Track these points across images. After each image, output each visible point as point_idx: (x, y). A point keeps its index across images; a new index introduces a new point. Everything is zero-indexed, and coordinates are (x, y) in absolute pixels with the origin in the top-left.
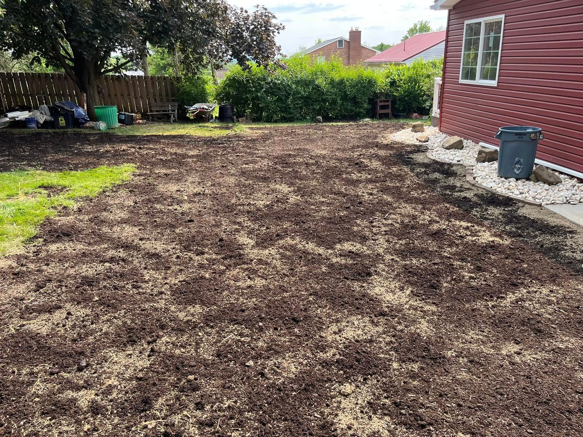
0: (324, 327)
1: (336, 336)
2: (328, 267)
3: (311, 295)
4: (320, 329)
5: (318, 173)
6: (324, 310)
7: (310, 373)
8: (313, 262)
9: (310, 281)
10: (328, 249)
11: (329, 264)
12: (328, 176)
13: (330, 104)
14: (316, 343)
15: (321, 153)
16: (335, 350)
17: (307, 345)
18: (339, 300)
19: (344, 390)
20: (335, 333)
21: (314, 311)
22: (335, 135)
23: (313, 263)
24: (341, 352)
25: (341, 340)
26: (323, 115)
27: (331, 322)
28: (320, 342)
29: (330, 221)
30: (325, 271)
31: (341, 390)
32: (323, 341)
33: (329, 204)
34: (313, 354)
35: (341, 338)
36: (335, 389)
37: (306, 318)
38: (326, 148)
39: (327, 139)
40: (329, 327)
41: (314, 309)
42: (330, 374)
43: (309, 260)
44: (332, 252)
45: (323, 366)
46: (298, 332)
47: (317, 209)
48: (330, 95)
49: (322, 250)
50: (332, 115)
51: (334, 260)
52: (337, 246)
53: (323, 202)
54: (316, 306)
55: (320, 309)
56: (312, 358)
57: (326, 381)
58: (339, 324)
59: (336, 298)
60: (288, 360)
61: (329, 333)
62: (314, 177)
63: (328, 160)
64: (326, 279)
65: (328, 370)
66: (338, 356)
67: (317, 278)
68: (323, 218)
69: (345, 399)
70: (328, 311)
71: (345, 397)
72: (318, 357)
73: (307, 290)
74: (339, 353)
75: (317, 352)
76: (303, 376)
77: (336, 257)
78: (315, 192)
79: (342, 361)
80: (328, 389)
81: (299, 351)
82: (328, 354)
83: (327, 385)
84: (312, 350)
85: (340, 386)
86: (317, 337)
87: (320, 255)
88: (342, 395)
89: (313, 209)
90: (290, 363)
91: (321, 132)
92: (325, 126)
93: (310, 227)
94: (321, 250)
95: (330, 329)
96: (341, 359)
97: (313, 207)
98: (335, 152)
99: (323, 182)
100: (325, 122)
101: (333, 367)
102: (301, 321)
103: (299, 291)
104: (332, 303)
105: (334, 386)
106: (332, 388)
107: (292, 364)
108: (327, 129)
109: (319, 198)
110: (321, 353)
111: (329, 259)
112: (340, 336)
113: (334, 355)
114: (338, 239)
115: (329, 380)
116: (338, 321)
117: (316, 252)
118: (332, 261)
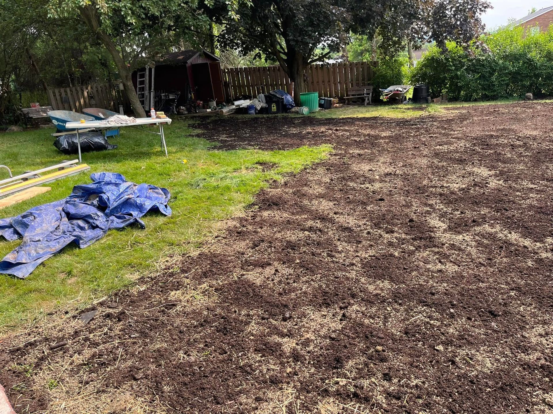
0: (528, 327)
1: (541, 339)
2: (536, 261)
3: (513, 289)
4: (522, 328)
5: (526, 156)
6: (529, 309)
7: (509, 373)
8: (516, 254)
9: (513, 275)
10: (535, 241)
11: (537, 259)
12: (539, 160)
13: (545, 80)
14: (517, 342)
15: (531, 133)
16: (540, 354)
17: (506, 342)
18: (547, 300)
19: (549, 400)
20: (541, 335)
21: (516, 308)
22: (549, 114)
23: (517, 255)
24: (547, 358)
25: (548, 345)
26: (534, 92)
27: (536, 323)
28: (522, 342)
29: (540, 210)
30: (531, 266)
31: (545, 399)
32: (525, 341)
33: (539, 192)
34: (512, 353)
35: (548, 342)
36: (537, 395)
37: (506, 313)
38: (537, 129)
39: (539, 118)
40: (533, 328)
41: (516, 306)
42: (532, 378)
43: (512, 252)
44: (541, 245)
45: (524, 369)
46: (495, 326)
47: (523, 196)
48: (545, 70)
49: (529, 242)
50: (546, 91)
51: (544, 255)
52: (548, 240)
53: (532, 188)
54: (519, 302)
55: (523, 306)
56: (512, 358)
57: (527, 385)
58: (546, 327)
59: (543, 298)
60: (483, 354)
61: (533, 334)
62: (521, 160)
63: (539, 142)
64: (532, 275)
65: (530, 373)
66: (543, 362)
67: (521, 272)
68: (531, 207)
69: (550, 409)
70: (533, 310)
71: (550, 407)
72: (519, 357)
73: (507, 283)
74: (545, 359)
75: (518, 352)
76: (500, 374)
77: (546, 251)
78: (522, 177)
79: (548, 368)
80: (529, 394)
81: (496, 347)
82: (531, 357)
83: (528, 389)
84: (511, 349)
85: (544, 393)
86: (519, 336)
87: (525, 247)
88: (546, 404)
89: (518, 196)
90: (485, 357)
91: (531, 110)
92: (535, 103)
93: (514, 216)
94: (527, 242)
95: (534, 330)
96: (548, 365)
97: (517, 193)
98: (549, 133)
99: (533, 166)
100: (536, 99)
101: (536, 372)
102: (499, 316)
103: (498, 283)
104: (539, 302)
105: (537, 392)
106: (534, 394)
107: (488, 359)
108: (539, 107)
109: (527, 184)
110: (522, 354)
111: (537, 253)
112: (546, 340)
113: (539, 359)
114: (550, 231)
115: (531, 385)
116: (545, 323)
117: (521, 244)
118: (541, 256)
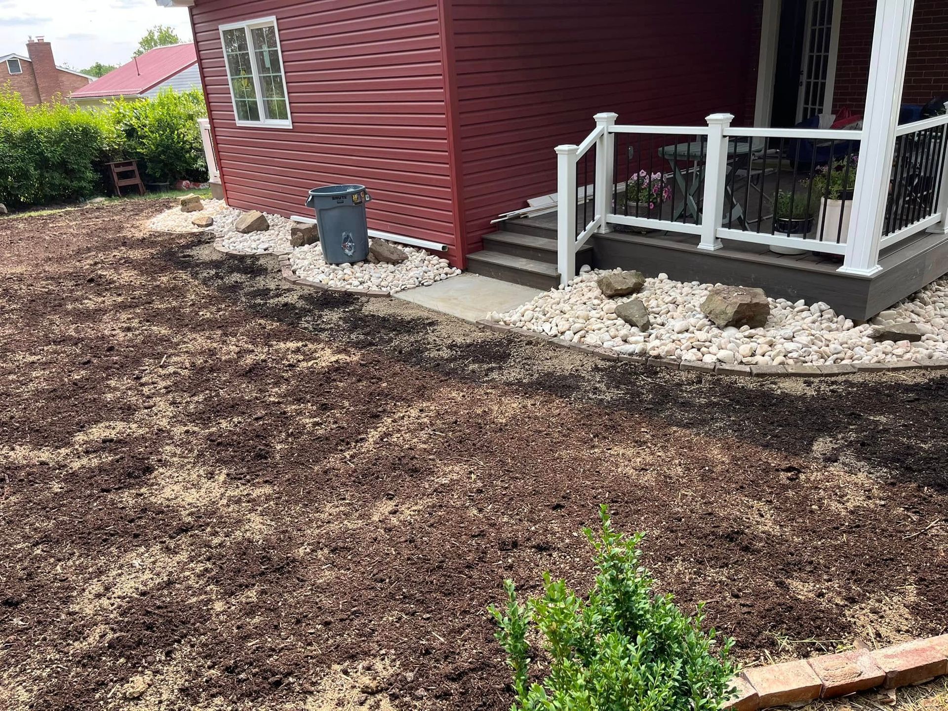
0: (75, 594)
1: (101, 601)
2: (65, 480)
3: (36, 544)
4: (67, 600)
5: (12, 310)
6: (70, 563)
7: (60, 688)
8: (31, 481)
9: (31, 519)
10: (57, 448)
11: (67, 475)
12: (35, 313)
13: (17, 179)
14: (62, 628)
15: (13, 271)
16: (103, 627)
17: (45, 639)
18: (96, 534)
19: (132, 690)
20: (99, 596)
21: (49, 572)
22: (37, 234)
23: (31, 483)
24: (115, 626)
25: (112, 605)
26: (6, 200)
27: (86, 581)
28: (71, 623)
29: (54, 395)
30: (59, 490)
31: (125, 693)
32: (75, 620)
33: (45, 365)
34: (59, 652)
35: (112, 601)
36: (114, 696)
37: (34, 590)
38: (21, 262)
39: (22, 244)
40: (84, 590)
41: (47, 569)
42: (100, 673)
43: (23, 480)
44: (68, 451)
45: (84, 666)
46: (21, 623)
47: (21, 378)
48: (12, 163)
49: (47, 453)
50: (27, 198)
51: (76, 465)
52: (77, 438)
53: (33, 363)
54: (52, 560)
55: (60, 564)
56: (60, 660)
57: (94, 690)
58: (103, 578)
59: (89, 533)
60: (9, 683)
61: (86, 601)
62: (6, 319)
63: (29, 282)
64: (63, 505)
65: (94, 668)
66: (110, 636)
67: (44, 508)
68: (38, 393)
69: (137, 705)
70: (77, 563)
71: (135, 702)
72: (71, 652)
73: (26, 538)
74: (112, 629)
75: (68, 645)
76: (45, 701)
77: (79, 457)
78: (13, 347)
79: (120, 640)
80: (101, 702)
81: (30, 657)
82: (90, 640)
83: (97, 696)
84: (56, 646)
85: (122, 686)
86: (63, 617)
87: (43, 463)
88: (129, 700)
89: (13, 381)
90: (14, 688)
91: (9, 232)
92: (16, 220)
93: (12, 418)
94: (45, 455)
95: (87, 592)
96: (117, 638)
97: (11, 377)
98: (42, 265)
99: (28, 325)
100: (14, 213)
101: (104, 658)
102: (23, 601)
103: (11, 545)
104: (84, 544)
105: (113, 691)
106: (109, 696)
107: (20, 687)
108: (21, 226)
109: (22, 357)
110: (76, 644)
111: (65, 466)
112: (108, 599)
113: (102, 636)
114: (77, 424)
115: (101, 684)
116: (100, 572)
117: (35, 461)
118: (71, 468)
